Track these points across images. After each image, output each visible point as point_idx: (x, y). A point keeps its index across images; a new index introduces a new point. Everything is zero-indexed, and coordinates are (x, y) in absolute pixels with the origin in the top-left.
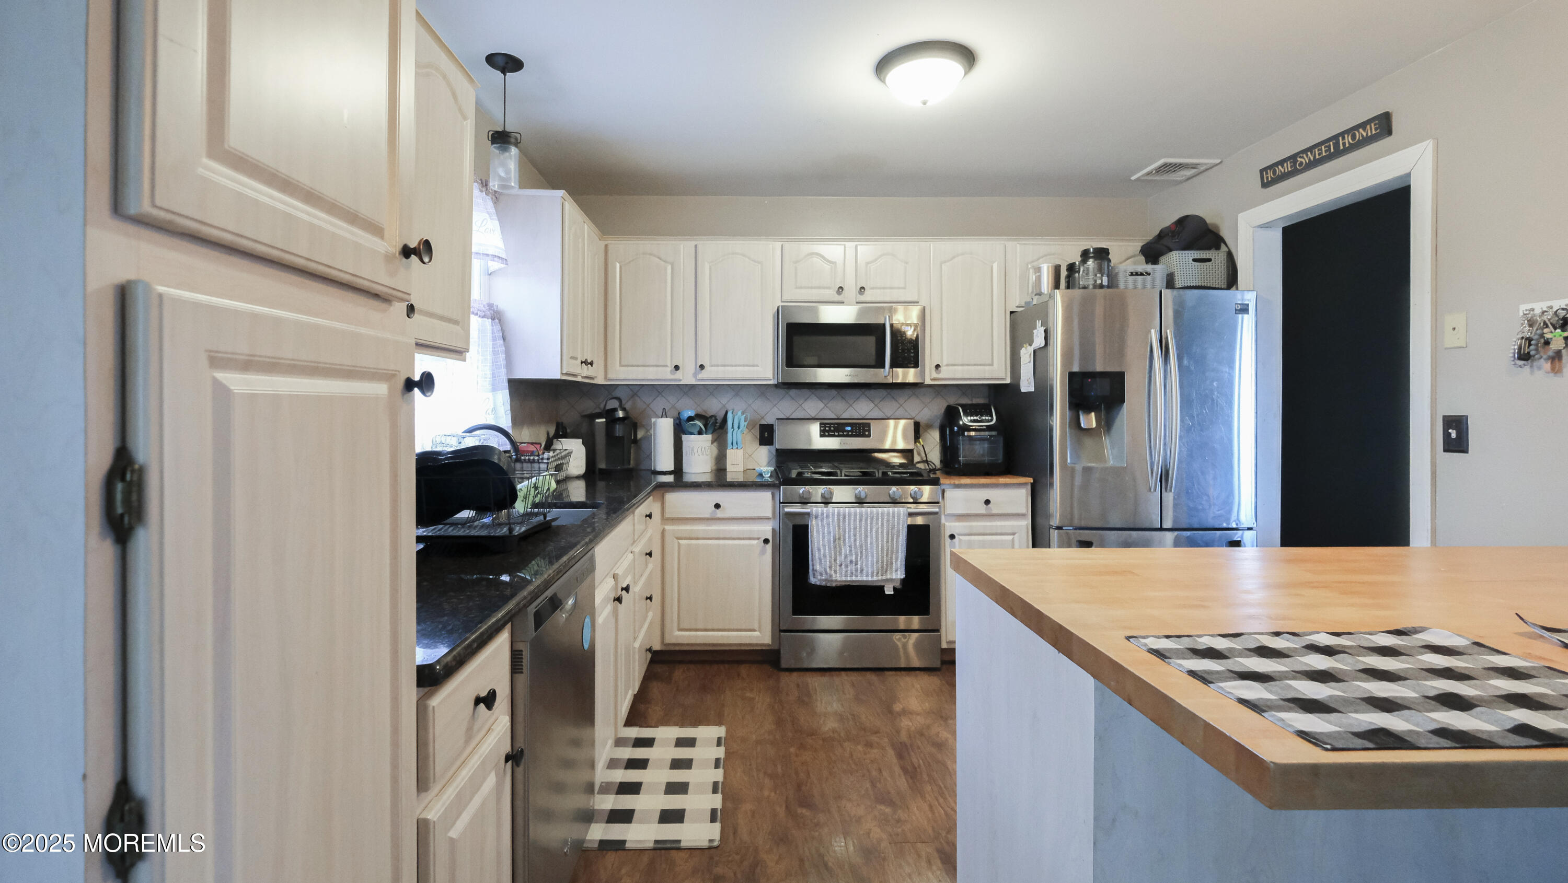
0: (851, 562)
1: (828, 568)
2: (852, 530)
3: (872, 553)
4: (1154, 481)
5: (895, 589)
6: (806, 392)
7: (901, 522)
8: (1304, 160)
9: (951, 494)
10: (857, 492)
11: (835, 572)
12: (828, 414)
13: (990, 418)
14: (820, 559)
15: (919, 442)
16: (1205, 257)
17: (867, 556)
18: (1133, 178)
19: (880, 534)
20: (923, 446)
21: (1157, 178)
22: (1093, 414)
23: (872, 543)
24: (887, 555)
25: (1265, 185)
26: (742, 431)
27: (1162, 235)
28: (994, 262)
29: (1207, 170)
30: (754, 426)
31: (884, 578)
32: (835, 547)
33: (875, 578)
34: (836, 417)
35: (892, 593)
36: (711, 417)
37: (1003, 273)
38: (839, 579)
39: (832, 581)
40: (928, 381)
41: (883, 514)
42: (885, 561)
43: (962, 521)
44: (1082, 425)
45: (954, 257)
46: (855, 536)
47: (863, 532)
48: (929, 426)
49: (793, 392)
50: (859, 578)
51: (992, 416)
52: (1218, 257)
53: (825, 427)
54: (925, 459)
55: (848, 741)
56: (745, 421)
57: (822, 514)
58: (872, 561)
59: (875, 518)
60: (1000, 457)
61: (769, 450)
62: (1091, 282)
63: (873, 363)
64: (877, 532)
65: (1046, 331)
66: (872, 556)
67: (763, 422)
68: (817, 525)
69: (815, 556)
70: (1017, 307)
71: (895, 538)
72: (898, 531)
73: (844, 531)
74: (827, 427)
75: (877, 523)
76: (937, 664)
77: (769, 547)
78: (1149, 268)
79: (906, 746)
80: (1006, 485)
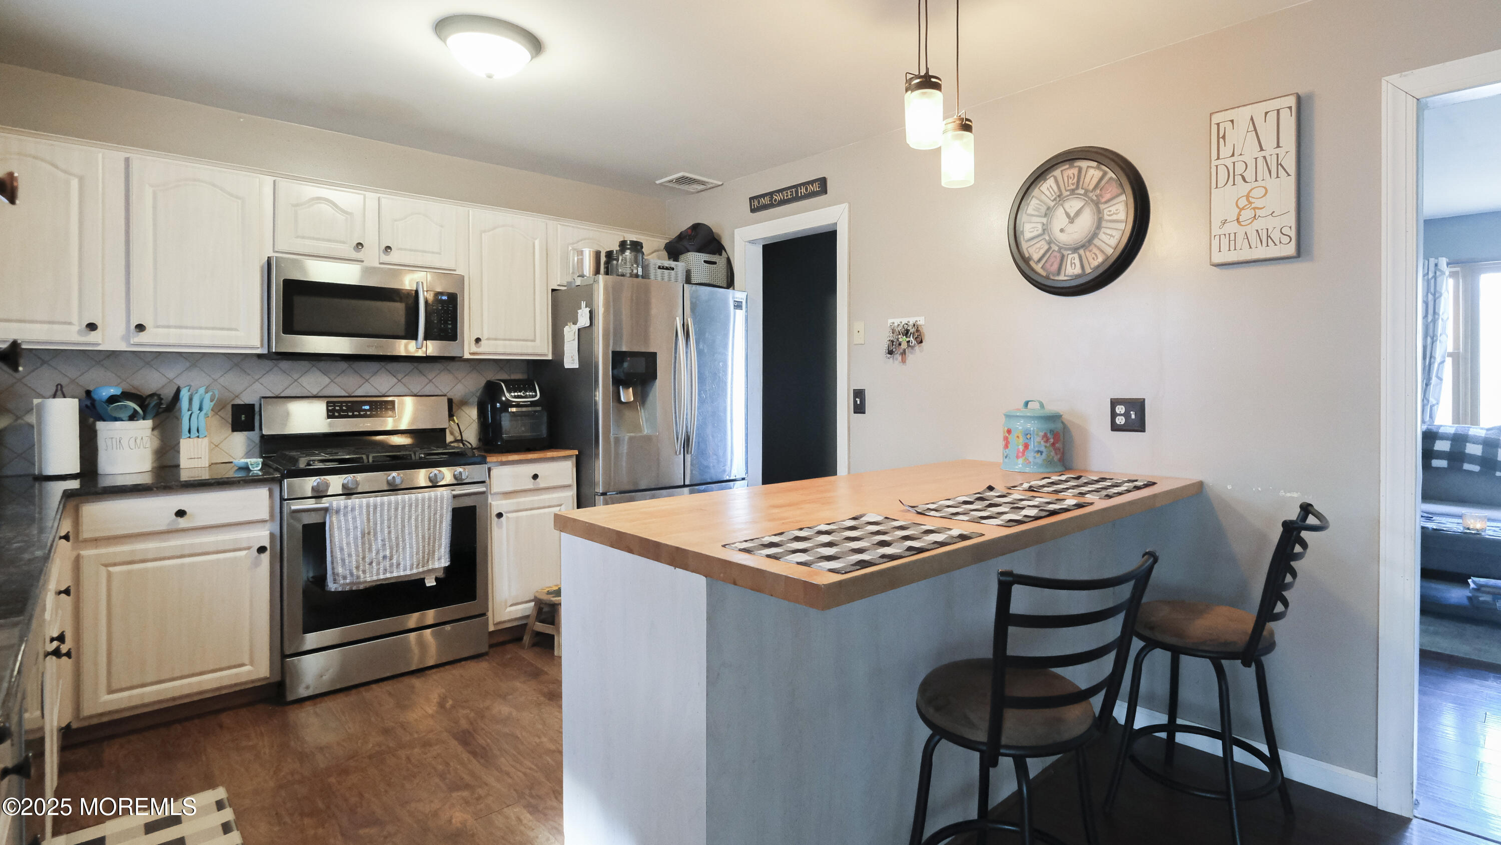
0: (385, 557)
1: (354, 568)
2: (386, 522)
3: (411, 544)
4: (678, 446)
5: (437, 579)
6: (305, 364)
7: (445, 506)
8: (777, 197)
9: (497, 472)
10: (390, 478)
11: (364, 572)
12: (336, 391)
13: (534, 394)
14: (343, 560)
15: (454, 421)
16: (712, 260)
17: (404, 548)
18: (658, 182)
19: (420, 521)
20: (458, 424)
21: (677, 186)
22: (631, 389)
23: (410, 533)
24: (429, 544)
25: (753, 210)
26: (206, 414)
27: (681, 237)
28: (536, 239)
29: (713, 188)
30: (223, 407)
31: (425, 569)
32: (363, 544)
33: (415, 571)
34: (347, 395)
35: (435, 584)
36: (152, 395)
37: (545, 253)
38: (369, 579)
39: (360, 583)
40: (467, 356)
41: (423, 500)
42: (427, 551)
43: (510, 499)
44: (623, 399)
45: (494, 228)
46: (389, 527)
47: (400, 522)
48: (464, 403)
49: (285, 364)
50: (395, 574)
51: (535, 392)
52: (721, 260)
53: (335, 406)
54: (459, 438)
55: (401, 748)
56: (211, 401)
57: (346, 507)
58: (411, 553)
59: (414, 504)
60: (544, 431)
61: (246, 436)
62: (629, 271)
63: (402, 333)
64: (416, 520)
65: (591, 312)
66: (411, 548)
67: (238, 402)
68: (339, 521)
69: (336, 558)
70: (559, 285)
71: (438, 524)
72: (441, 516)
73: (376, 524)
74: (338, 406)
75: (416, 511)
76: (484, 648)
77: (266, 557)
78: (672, 264)
79: (469, 732)
80: (553, 459)
